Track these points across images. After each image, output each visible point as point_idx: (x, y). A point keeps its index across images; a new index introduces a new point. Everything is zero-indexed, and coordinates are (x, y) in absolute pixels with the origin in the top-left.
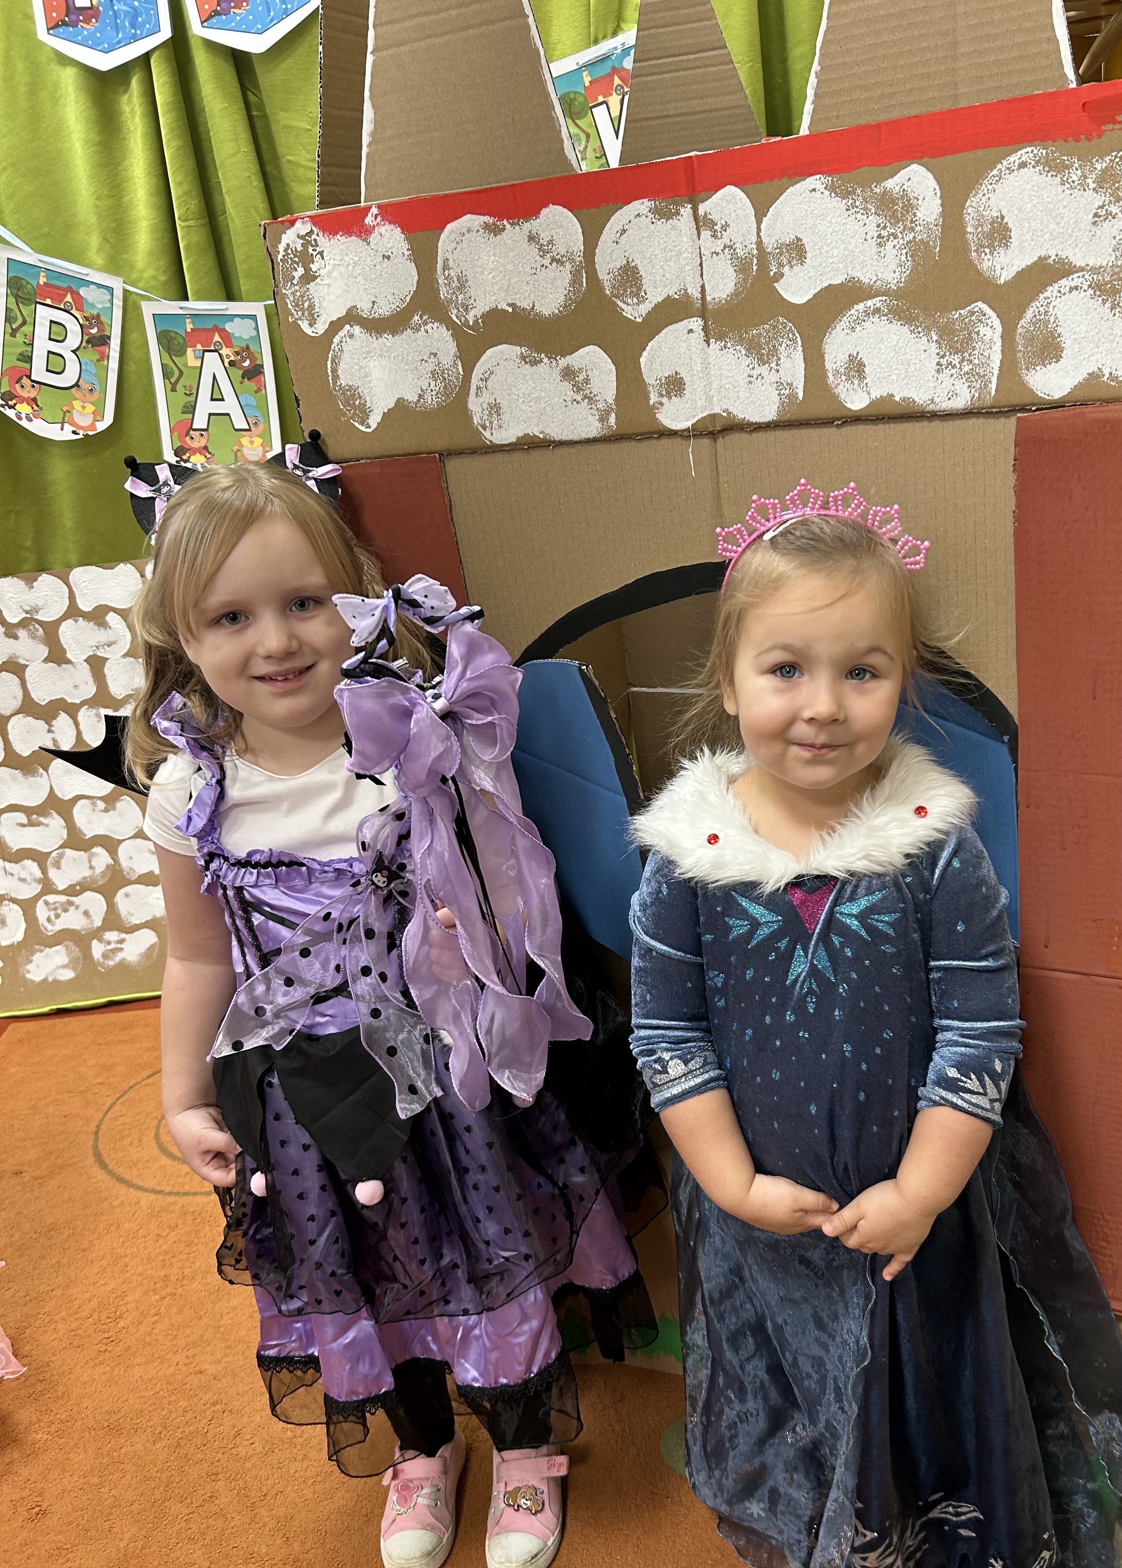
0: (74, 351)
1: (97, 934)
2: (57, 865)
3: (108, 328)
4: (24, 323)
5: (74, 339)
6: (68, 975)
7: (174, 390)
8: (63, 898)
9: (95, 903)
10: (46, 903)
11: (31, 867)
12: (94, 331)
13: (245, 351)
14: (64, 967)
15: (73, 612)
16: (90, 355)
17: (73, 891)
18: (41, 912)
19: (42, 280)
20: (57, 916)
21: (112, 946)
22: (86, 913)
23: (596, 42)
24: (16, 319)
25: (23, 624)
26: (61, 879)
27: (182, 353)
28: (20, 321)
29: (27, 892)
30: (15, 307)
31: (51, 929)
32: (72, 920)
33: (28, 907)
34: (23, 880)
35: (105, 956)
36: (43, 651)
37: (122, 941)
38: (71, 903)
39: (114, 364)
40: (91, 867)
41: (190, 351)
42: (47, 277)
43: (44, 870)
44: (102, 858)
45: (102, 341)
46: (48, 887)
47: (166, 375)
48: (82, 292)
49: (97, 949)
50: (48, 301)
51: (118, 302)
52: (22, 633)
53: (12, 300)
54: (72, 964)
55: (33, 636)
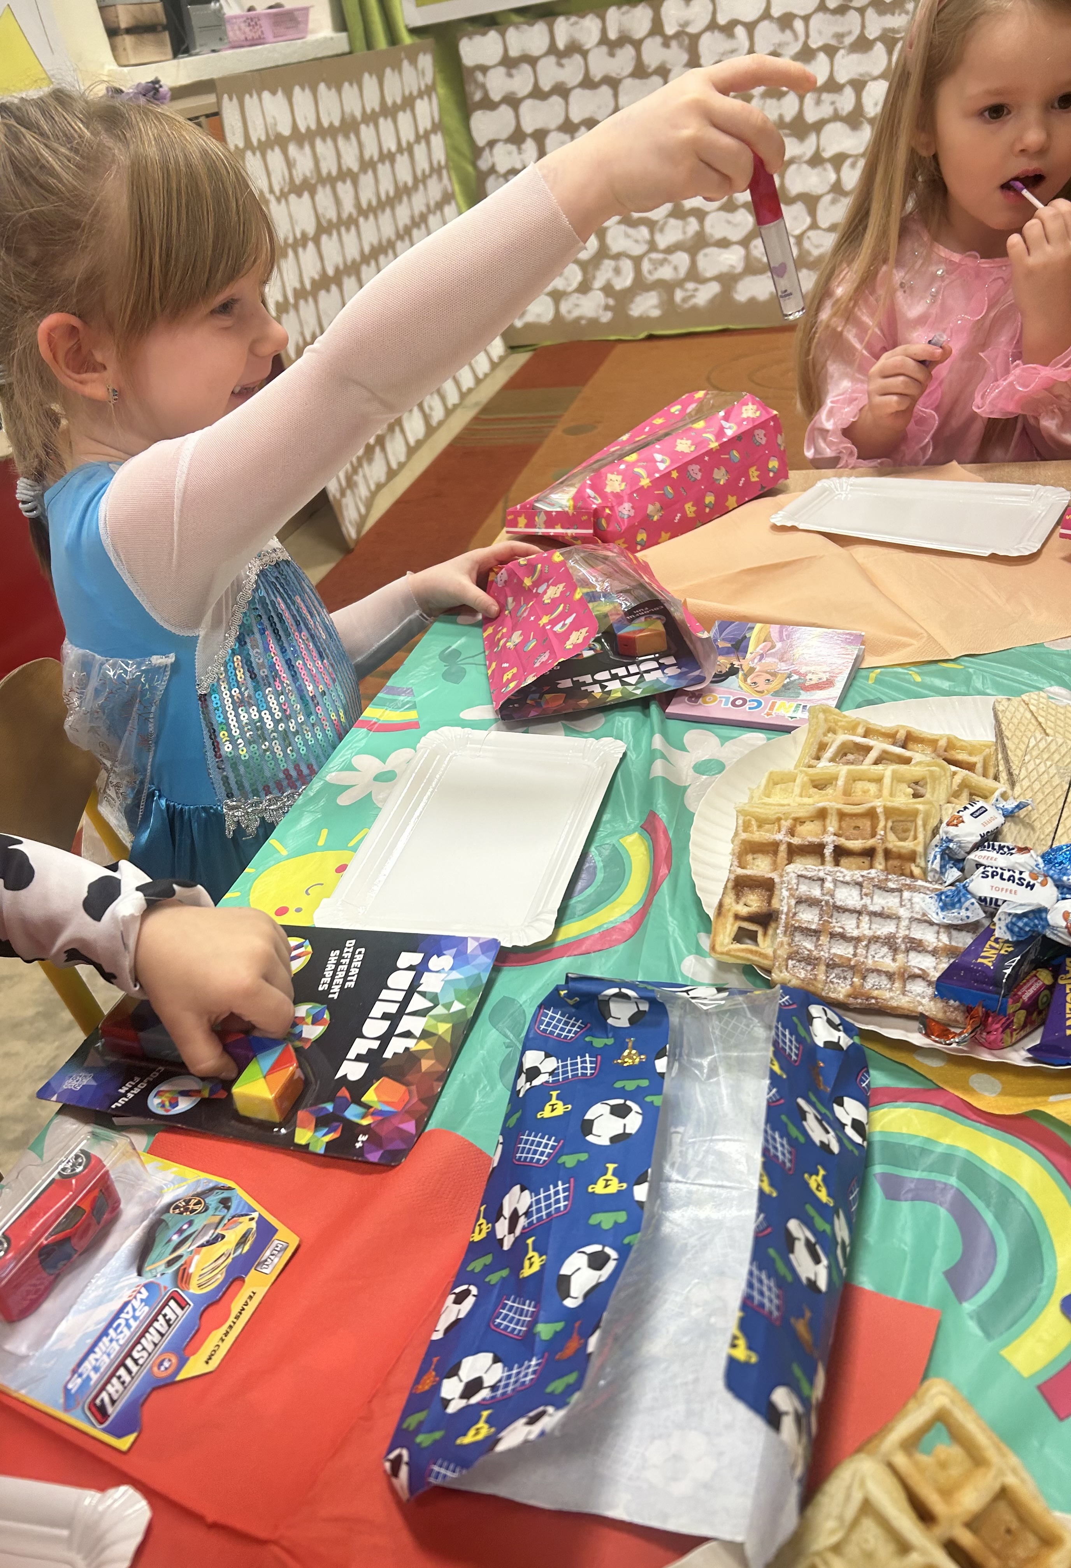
1: (680, 283)
2: (662, 230)
6: (656, 313)
8: (660, 256)
9: (682, 259)
10: (650, 260)
11: (644, 232)
14: (655, 307)
15: (713, 25)
17: (670, 250)
18: (646, 266)
20: (656, 269)
21: (689, 294)
22: (676, 268)
25: (678, 35)
26: (663, 241)
29: (638, 250)
31: (651, 278)
32: (666, 273)
33: (637, 261)
34: (637, 241)
35: (685, 300)
36: (685, 57)
37: (696, 290)
38: (665, 260)
40: (684, 233)
43: (652, 233)
44: (693, 225)
46: (652, 246)
49: (679, 295)
52: (674, 44)
54: (660, 305)
55: (681, 46)
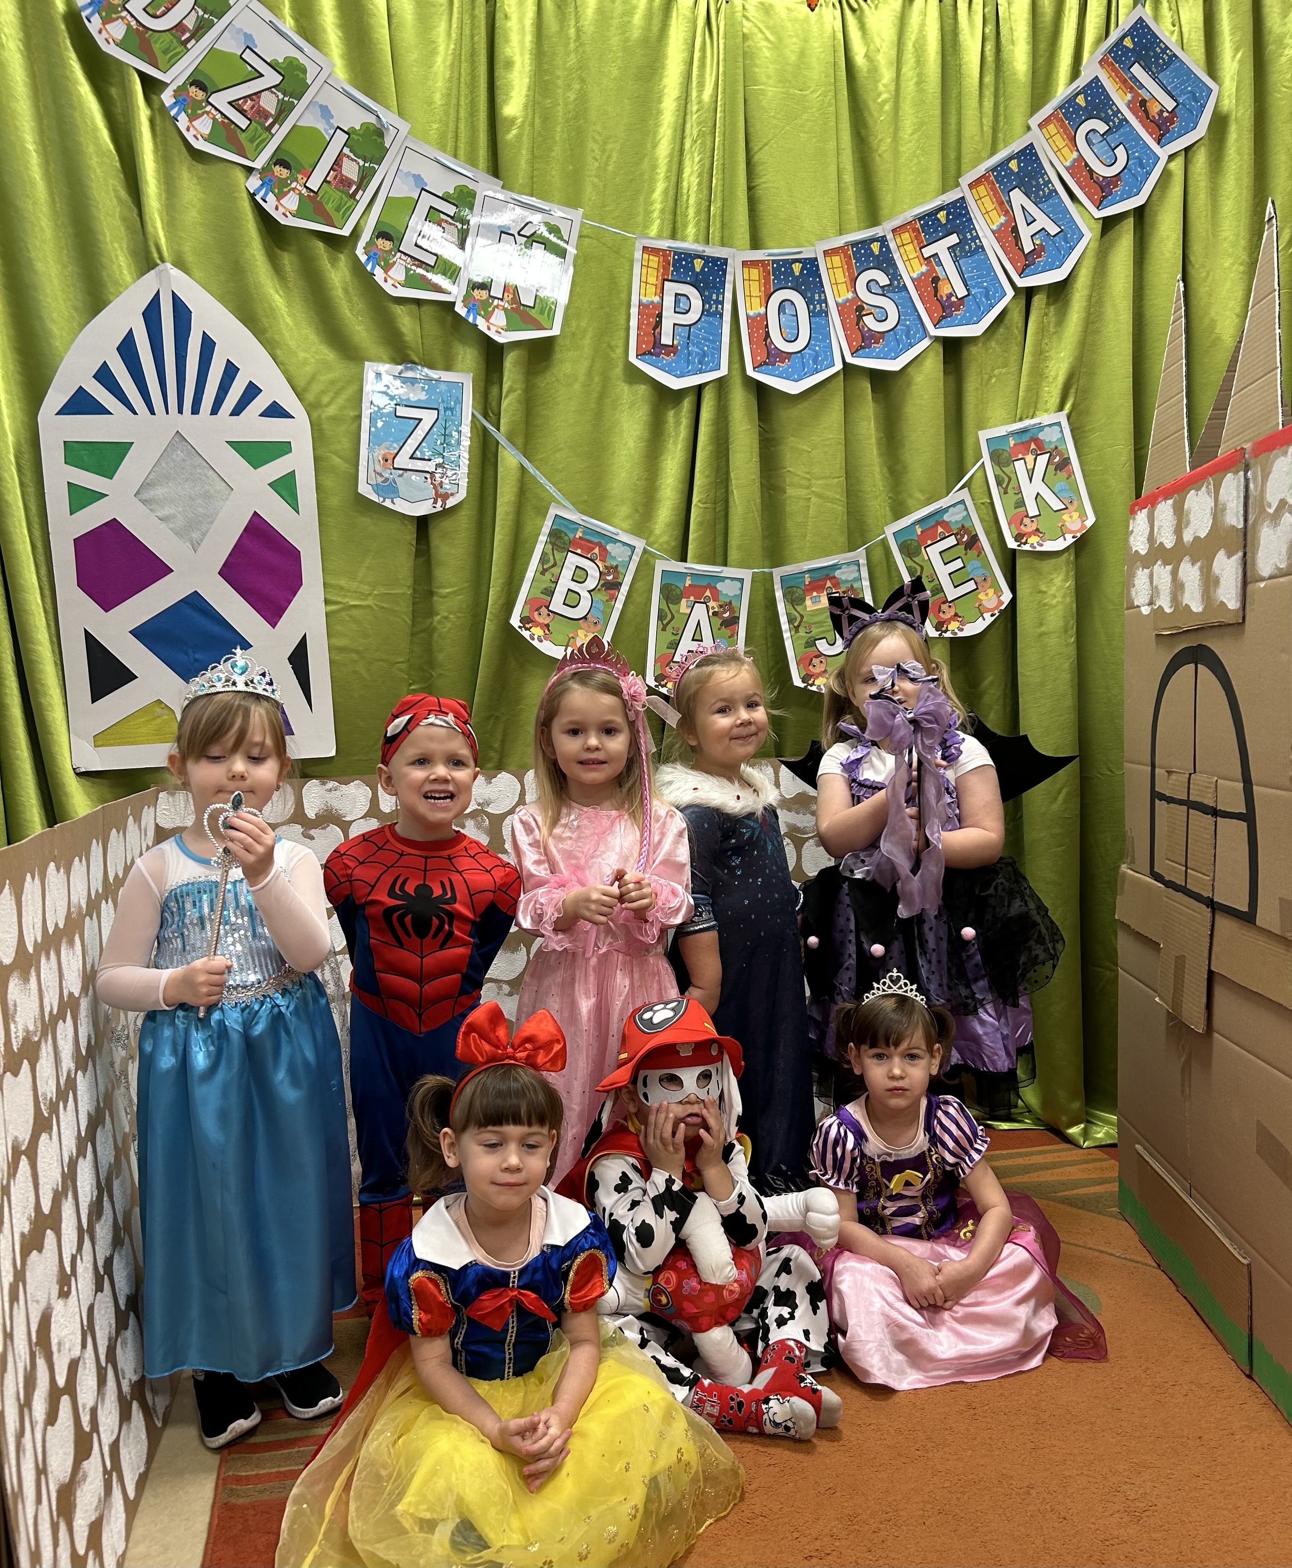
0: (589, 592)
3: (621, 577)
4: (555, 565)
5: (592, 583)
7: (664, 629)
12: (610, 578)
13: (728, 606)
16: (602, 596)
19: (579, 534)
23: (1021, 420)
24: (548, 561)
27: (677, 601)
28: (551, 563)
30: (549, 552)
39: (619, 605)
41: (684, 601)
42: (583, 532)
45: (615, 586)
47: (661, 617)
48: (609, 547)
50: (579, 551)
51: (636, 558)
53: (550, 546)
